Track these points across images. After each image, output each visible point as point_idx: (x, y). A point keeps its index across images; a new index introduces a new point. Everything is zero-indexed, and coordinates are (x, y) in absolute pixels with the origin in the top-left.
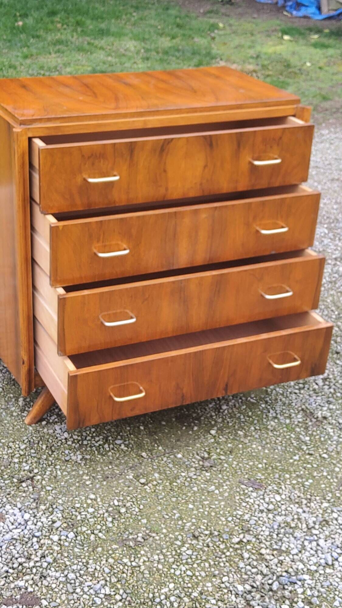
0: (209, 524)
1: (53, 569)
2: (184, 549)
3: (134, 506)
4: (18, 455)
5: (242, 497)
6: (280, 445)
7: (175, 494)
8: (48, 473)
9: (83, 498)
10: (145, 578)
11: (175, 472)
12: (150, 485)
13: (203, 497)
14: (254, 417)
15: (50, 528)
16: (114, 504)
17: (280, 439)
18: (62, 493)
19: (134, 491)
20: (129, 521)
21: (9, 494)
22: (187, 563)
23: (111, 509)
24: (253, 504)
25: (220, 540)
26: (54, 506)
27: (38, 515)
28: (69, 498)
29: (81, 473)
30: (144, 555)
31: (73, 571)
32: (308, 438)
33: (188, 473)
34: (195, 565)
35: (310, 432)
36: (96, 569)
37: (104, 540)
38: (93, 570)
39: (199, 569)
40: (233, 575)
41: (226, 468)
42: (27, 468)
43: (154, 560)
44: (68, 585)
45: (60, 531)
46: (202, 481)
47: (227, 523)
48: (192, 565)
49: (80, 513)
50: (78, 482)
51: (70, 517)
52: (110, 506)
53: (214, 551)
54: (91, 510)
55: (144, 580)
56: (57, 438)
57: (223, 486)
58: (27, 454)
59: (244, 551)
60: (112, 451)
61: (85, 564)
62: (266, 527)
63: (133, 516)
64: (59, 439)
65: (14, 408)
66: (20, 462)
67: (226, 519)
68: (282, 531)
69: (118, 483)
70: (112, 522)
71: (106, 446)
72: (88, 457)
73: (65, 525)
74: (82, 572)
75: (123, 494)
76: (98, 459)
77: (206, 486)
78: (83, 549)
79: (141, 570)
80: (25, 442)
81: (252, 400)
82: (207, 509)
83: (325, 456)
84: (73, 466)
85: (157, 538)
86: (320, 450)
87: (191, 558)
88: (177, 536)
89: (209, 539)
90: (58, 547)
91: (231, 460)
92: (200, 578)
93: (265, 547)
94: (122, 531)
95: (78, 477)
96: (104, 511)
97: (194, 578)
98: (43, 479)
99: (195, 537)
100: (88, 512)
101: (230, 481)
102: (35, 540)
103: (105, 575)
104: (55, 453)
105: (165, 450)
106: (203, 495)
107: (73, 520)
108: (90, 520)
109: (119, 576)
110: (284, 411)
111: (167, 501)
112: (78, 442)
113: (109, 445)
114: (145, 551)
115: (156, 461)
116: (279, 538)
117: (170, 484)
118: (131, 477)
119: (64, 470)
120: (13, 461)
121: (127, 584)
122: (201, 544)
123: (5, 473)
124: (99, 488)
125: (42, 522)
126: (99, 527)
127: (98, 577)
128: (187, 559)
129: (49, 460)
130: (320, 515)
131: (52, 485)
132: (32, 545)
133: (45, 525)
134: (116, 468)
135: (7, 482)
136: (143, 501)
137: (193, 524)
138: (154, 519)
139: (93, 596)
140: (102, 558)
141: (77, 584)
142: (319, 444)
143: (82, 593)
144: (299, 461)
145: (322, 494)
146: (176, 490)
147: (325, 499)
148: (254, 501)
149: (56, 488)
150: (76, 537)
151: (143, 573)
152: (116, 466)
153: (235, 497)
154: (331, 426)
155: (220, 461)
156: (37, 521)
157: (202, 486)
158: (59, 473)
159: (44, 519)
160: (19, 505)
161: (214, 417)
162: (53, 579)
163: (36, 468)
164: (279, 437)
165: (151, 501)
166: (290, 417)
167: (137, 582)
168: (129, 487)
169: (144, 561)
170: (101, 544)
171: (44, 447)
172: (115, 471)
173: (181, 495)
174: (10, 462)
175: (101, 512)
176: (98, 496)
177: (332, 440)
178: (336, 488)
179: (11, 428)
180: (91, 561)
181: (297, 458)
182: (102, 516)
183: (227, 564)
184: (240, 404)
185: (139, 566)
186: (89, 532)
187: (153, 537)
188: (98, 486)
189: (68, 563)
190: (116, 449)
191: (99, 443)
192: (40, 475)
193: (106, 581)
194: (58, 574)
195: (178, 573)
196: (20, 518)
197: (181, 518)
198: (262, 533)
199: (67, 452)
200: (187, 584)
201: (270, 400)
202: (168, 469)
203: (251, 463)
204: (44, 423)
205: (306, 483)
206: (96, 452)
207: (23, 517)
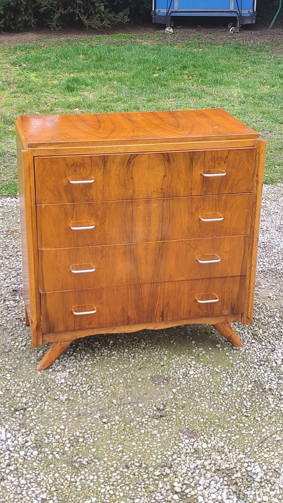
0: (142, 458)
1: (12, 475)
2: (115, 474)
3: (90, 438)
4: (22, 392)
5: (177, 442)
6: (224, 407)
7: (125, 433)
8: (38, 406)
9: (56, 428)
10: (77, 491)
11: (132, 417)
12: (109, 424)
13: (146, 438)
14: (213, 383)
15: (22, 446)
16: (76, 435)
17: (227, 402)
18: (42, 422)
19: (95, 427)
20: (83, 449)
21: (3, 418)
22: (113, 485)
23: (72, 438)
24: (182, 448)
25: (145, 472)
26: (32, 431)
27: (17, 435)
28: (45, 426)
29: (62, 409)
30: (83, 475)
31: (26, 479)
32: (250, 404)
33: (142, 419)
34: (118, 487)
35: (254, 399)
36: (43, 479)
37: (58, 459)
38: (41, 480)
39: (120, 490)
40: (144, 498)
41: (174, 418)
42: (24, 401)
43: (89, 479)
44: (18, 488)
45: (29, 449)
46: (150, 426)
47: (156, 459)
48: (116, 487)
49: (48, 438)
50: (57, 416)
51: (40, 439)
52: (73, 436)
53: (137, 479)
54: (57, 437)
55: (75, 492)
56: (55, 382)
57: (165, 432)
58: (29, 392)
59: (160, 482)
60: (92, 396)
61: (37, 475)
62: (186, 467)
63: (87, 445)
64: (56, 383)
65: (34, 358)
66: (21, 396)
67: (157, 456)
68: (198, 471)
69: (86, 419)
70: (69, 448)
71: (89, 392)
72: (72, 398)
73: (34, 445)
74: (32, 480)
75: (86, 429)
76: (79, 401)
77: (152, 430)
78: (40, 464)
79: (76, 485)
80: (31, 383)
81: (217, 370)
82: (146, 447)
83: (259, 419)
84: (58, 404)
85: (98, 463)
86: (256, 414)
87: (117, 482)
88: (114, 464)
89: (138, 469)
90: (22, 459)
91: (180, 413)
92: (118, 497)
93: (179, 481)
94: (74, 454)
95: (59, 412)
96: (67, 439)
97: (114, 496)
98: (33, 411)
99: (127, 467)
100: (55, 438)
101: (172, 429)
102: (8, 452)
103: (48, 485)
104: (49, 393)
105: (132, 400)
106: (147, 437)
107: (42, 442)
108: (54, 444)
109: (58, 487)
110: (240, 381)
111: (116, 437)
112: (69, 387)
113: (91, 391)
114: (85, 471)
115: (122, 407)
116: (192, 476)
117: (125, 425)
118: (97, 417)
119: (50, 406)
120: (17, 395)
121: (61, 494)
122: (129, 472)
123: (7, 403)
124: (70, 422)
125: (18, 441)
126: (58, 450)
127: (42, 486)
128: (114, 482)
129: (43, 398)
130: (234, 464)
131: (37, 416)
132: (4, 456)
133: (20, 443)
134: (89, 409)
135: (6, 409)
136: (99, 436)
137: (130, 457)
138: (102, 449)
139: (33, 498)
140: (51, 472)
141: (25, 488)
142: (258, 409)
143: (26, 495)
144: (235, 420)
145: (242, 448)
146: (128, 430)
147: (243, 452)
148: (184, 446)
149: (39, 418)
150: (39, 454)
151: (76, 487)
152: (90, 407)
153: (170, 442)
154: (273, 397)
155: (171, 413)
156: (15, 440)
157: (149, 430)
158: (46, 407)
159: (20, 439)
160: (7, 427)
161: (181, 380)
162: (8, 482)
163: (31, 402)
164: (227, 400)
165: (105, 436)
166: (242, 386)
167: (70, 492)
168: (93, 424)
169: (81, 479)
170: (55, 462)
171: (43, 388)
172: (88, 411)
173: (129, 434)
174: (15, 396)
175: (64, 439)
176: (67, 427)
177: (269, 407)
178: (256, 445)
179: (25, 372)
180: (42, 474)
181: (234, 418)
182: (64, 442)
183: (144, 490)
184: (206, 372)
185: (76, 482)
186: (50, 452)
187: (95, 462)
188: (70, 420)
189: (25, 472)
190: (95, 395)
191: (84, 389)
192: (31, 407)
193: (47, 489)
194: (13, 479)
195: (103, 491)
196: (4, 436)
197: (122, 452)
198: (180, 471)
199: (58, 393)
200: (106, 500)
201: (232, 371)
202: (128, 414)
203: (195, 418)
204: (51, 370)
205: (234, 438)
206: (80, 396)
207: (6, 436)
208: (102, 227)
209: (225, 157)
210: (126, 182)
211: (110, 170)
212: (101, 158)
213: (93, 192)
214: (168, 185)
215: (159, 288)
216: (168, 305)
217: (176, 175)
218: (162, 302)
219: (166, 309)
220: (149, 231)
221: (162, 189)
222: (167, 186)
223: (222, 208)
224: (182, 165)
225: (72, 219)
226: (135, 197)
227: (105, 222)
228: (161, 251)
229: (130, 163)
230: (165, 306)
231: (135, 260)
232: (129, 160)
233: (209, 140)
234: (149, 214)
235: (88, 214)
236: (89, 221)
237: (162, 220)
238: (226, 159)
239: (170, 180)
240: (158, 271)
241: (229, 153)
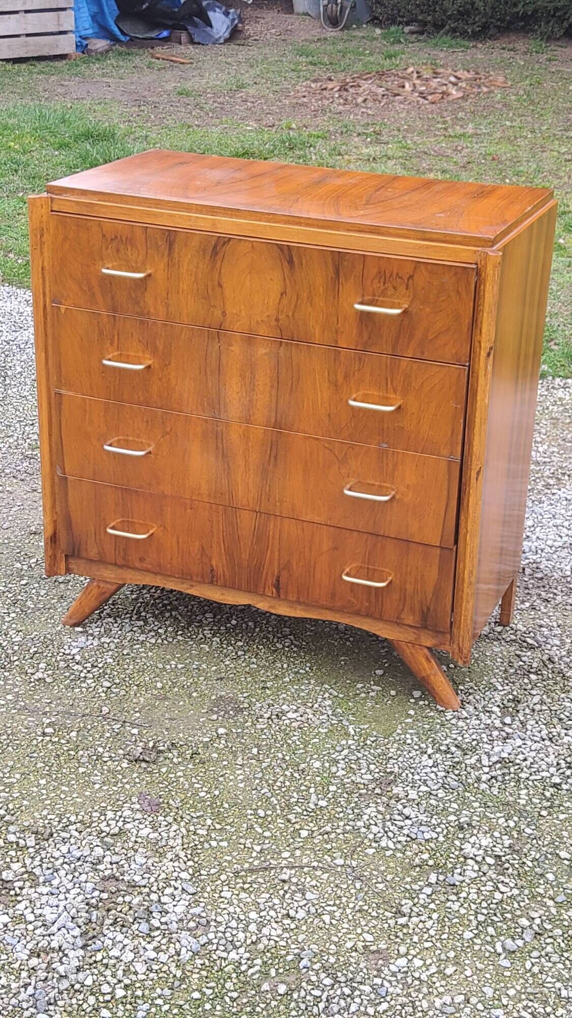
0: (23, 808)
5: (110, 808)
6: (271, 790)
7: (53, 761)
11: (98, 743)
12: (48, 738)
13: (73, 782)
14: (310, 746)
17: (287, 784)
19: (23, 734)
24: (104, 820)
33: (107, 752)
35: (341, 800)
41: (159, 772)
46: (105, 767)
47: (41, 818)
57: (116, 786)
60: (84, 689)
62: (69, 849)
67: (48, 815)
69: (26, 719)
71: (90, 681)
76: (56, 688)
77: (99, 774)
81: (351, 730)
82: (52, 795)
83: (304, 833)
84: (20, 681)
86: (312, 824)
91: (183, 768)
93: (27, 865)
101: (132, 786)
104: (30, 661)
105: (136, 719)
106: (77, 781)
110: (362, 761)
112: (70, 663)
113: (94, 682)
115: (104, 723)
117: (68, 750)
118: (48, 721)
134: (53, 705)
142: (326, 817)
155: (167, 762)
164: (292, 781)
166: (353, 771)
177: (351, 823)
178: (237, 870)
179: (44, 619)
181: (264, 813)
191: (88, 675)
198: (52, 851)
199: (42, 665)
201: (373, 741)
202: (97, 736)
203: (197, 786)
204: (79, 629)
205: (214, 843)
208: (164, 373)
209: (408, 276)
210: (211, 293)
211: (179, 261)
212: (164, 234)
213: (149, 299)
214: (290, 315)
215: (272, 526)
216: (288, 566)
217: (305, 295)
218: (276, 557)
219: (285, 574)
220: (251, 401)
221: (277, 320)
222: (287, 316)
223: (399, 388)
224: (319, 276)
225: (112, 344)
226: (226, 325)
227: (169, 364)
228: (274, 451)
229: (217, 254)
230: (284, 568)
231: (224, 455)
232: (215, 247)
233: (383, 234)
234: (250, 367)
235: (139, 341)
236: (141, 355)
237: (275, 384)
238: (411, 281)
239: (294, 304)
240: (269, 491)
241: (415, 268)
